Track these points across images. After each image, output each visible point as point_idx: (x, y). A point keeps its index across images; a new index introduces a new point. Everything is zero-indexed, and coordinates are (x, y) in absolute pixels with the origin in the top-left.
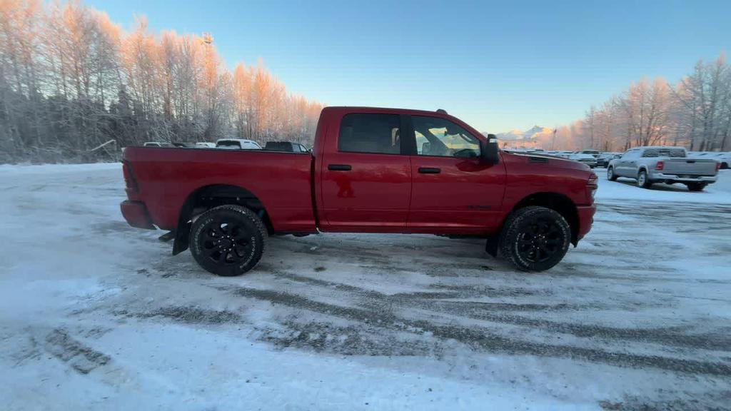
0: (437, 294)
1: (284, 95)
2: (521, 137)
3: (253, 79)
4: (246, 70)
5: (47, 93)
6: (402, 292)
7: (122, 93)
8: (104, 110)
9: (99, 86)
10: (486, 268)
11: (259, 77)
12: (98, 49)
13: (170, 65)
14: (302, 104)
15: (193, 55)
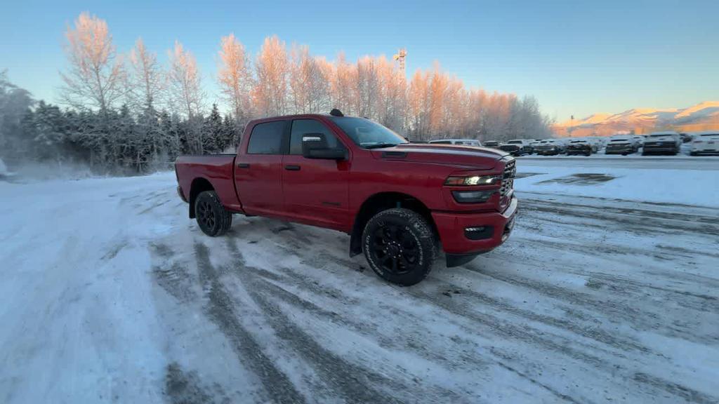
3: (430, 82)
13: (360, 86)
14: (482, 98)
15: (376, 72)
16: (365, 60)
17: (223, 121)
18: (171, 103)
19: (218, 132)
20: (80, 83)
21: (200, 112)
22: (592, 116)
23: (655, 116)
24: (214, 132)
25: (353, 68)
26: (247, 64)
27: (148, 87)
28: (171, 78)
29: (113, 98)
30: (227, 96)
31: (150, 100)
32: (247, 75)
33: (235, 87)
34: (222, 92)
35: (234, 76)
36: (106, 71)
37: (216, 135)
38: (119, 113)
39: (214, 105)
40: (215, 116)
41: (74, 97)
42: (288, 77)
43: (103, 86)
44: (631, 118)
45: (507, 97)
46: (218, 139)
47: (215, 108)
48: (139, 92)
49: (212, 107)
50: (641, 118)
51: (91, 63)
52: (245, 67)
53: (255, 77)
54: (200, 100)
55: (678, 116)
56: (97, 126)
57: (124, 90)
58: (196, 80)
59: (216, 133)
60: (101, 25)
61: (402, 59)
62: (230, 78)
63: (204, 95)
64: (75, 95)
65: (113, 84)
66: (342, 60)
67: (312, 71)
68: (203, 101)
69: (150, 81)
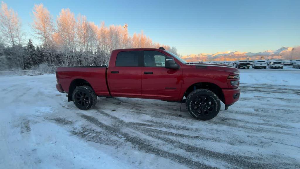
0: (146, 124)
1: (152, 44)
2: (273, 53)
3: (140, 39)
4: (137, 36)
5: (78, 50)
6: (132, 122)
7: (99, 48)
8: (93, 54)
9: (91, 46)
10: (180, 116)
11: (142, 37)
12: (91, 34)
13: (111, 37)
14: (158, 47)
15: (119, 32)
16: (113, 26)
17: (36, 49)
19: (33, 55)
21: (21, 43)
22: (190, 55)
23: (207, 56)
24: (31, 55)
25: (108, 29)
26: (51, 21)
32: (51, 26)
33: (45, 32)
34: (35, 34)
35: (44, 26)
37: (32, 56)
39: (30, 40)
40: (31, 46)
42: (76, 30)
44: (201, 56)
45: (167, 46)
46: (33, 59)
49: (29, 41)
50: (204, 56)
52: (50, 22)
53: (56, 28)
54: (21, 36)
55: (212, 56)
58: (18, 25)
59: (32, 55)
62: (41, 27)
63: (24, 34)
66: (103, 25)
68: (23, 38)
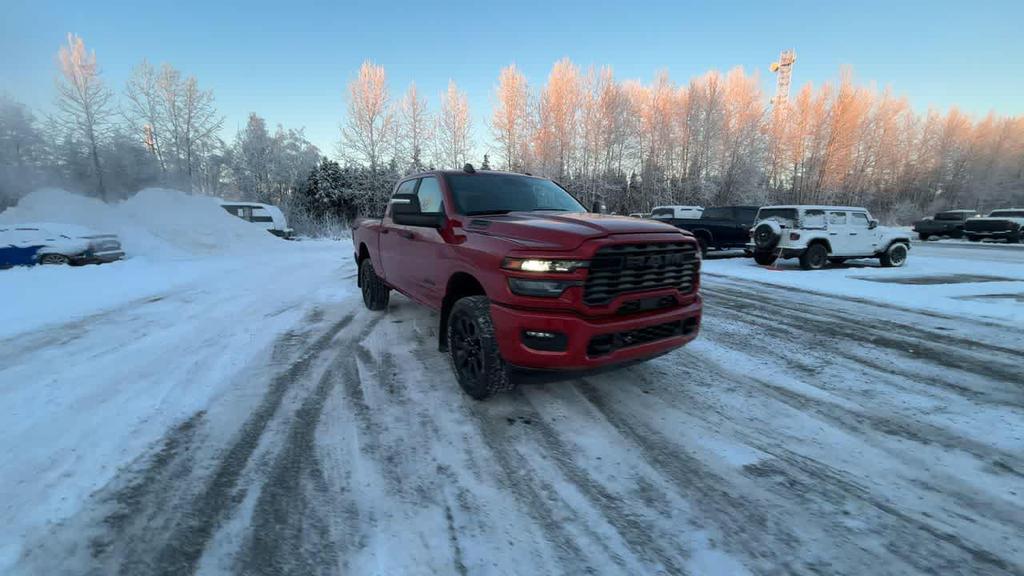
14: (953, 128)
18: (437, 156)
20: (356, 137)
26: (529, 100)
27: (415, 138)
28: (440, 125)
29: (382, 151)
30: (499, 145)
31: (417, 151)
32: (528, 115)
33: (511, 132)
34: (494, 140)
35: (510, 118)
36: (379, 122)
38: (389, 167)
39: (485, 157)
41: (349, 151)
42: (579, 114)
43: (374, 138)
47: (486, 160)
48: (407, 144)
49: (483, 158)
51: (366, 116)
52: (525, 104)
53: (537, 117)
54: (468, 151)
56: (367, 183)
57: (393, 143)
58: (466, 126)
60: (381, 71)
61: (785, 69)
62: (505, 121)
63: (473, 145)
64: (351, 150)
65: (383, 136)
67: (614, 103)
69: (418, 131)
